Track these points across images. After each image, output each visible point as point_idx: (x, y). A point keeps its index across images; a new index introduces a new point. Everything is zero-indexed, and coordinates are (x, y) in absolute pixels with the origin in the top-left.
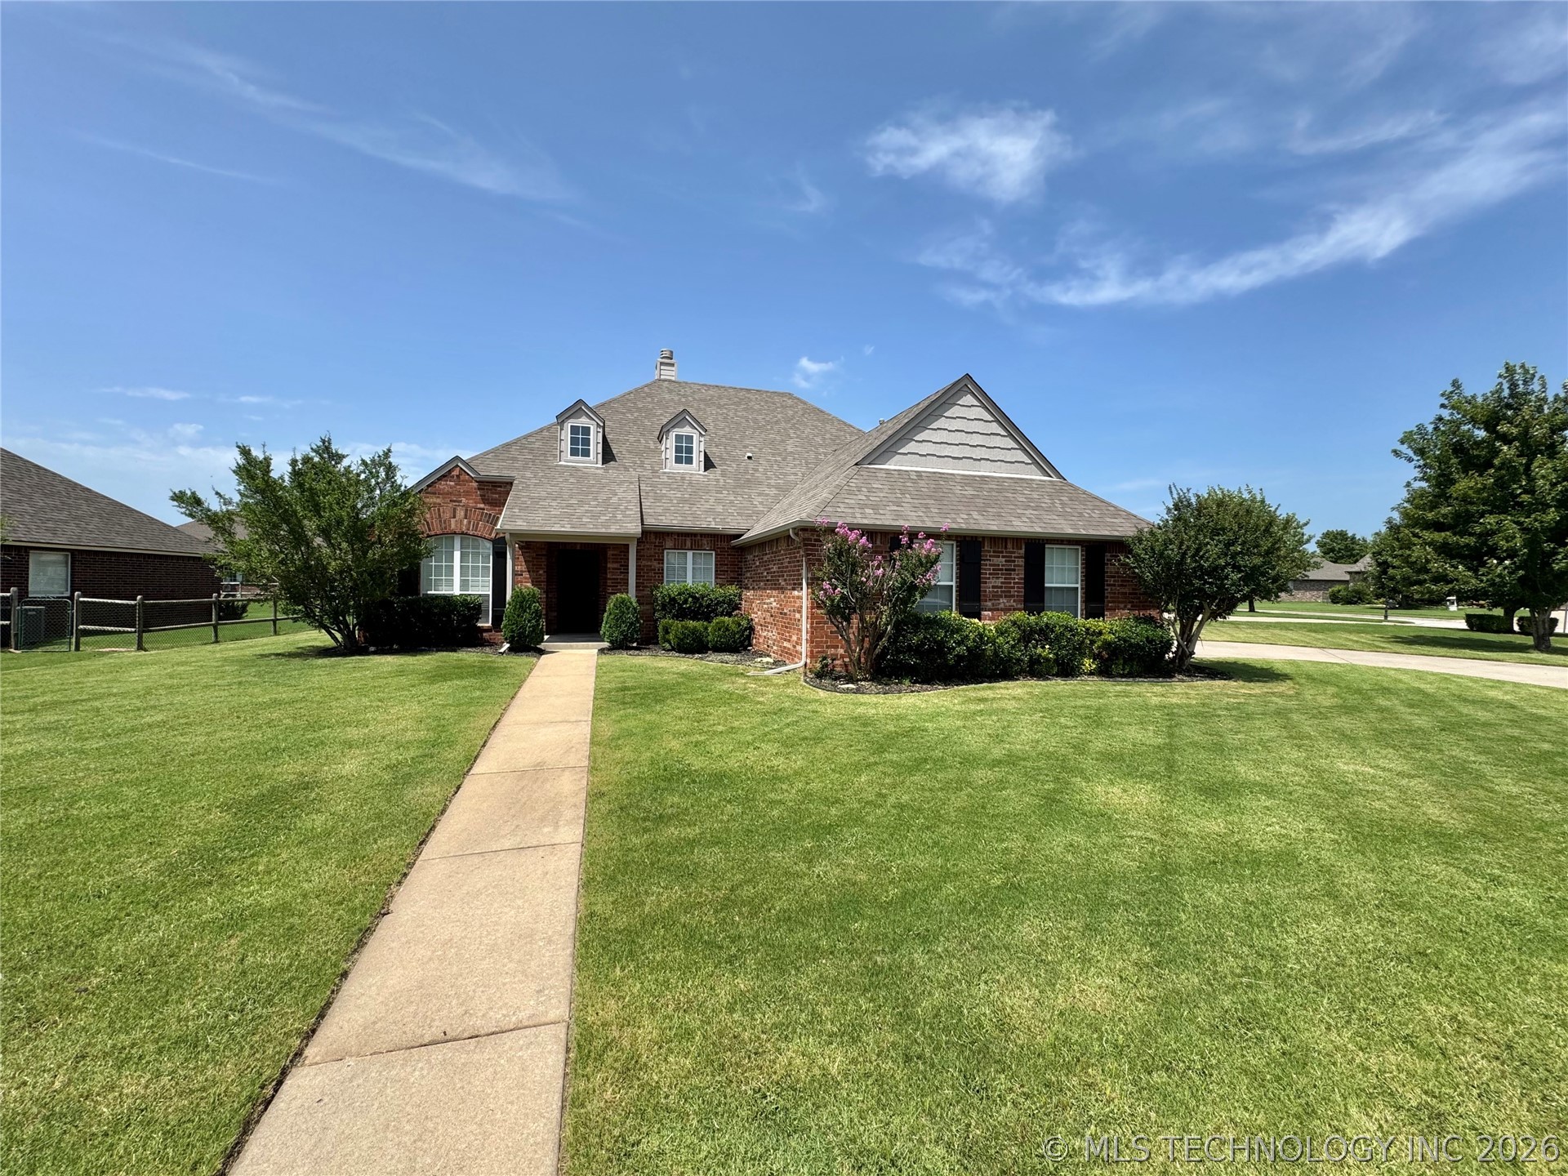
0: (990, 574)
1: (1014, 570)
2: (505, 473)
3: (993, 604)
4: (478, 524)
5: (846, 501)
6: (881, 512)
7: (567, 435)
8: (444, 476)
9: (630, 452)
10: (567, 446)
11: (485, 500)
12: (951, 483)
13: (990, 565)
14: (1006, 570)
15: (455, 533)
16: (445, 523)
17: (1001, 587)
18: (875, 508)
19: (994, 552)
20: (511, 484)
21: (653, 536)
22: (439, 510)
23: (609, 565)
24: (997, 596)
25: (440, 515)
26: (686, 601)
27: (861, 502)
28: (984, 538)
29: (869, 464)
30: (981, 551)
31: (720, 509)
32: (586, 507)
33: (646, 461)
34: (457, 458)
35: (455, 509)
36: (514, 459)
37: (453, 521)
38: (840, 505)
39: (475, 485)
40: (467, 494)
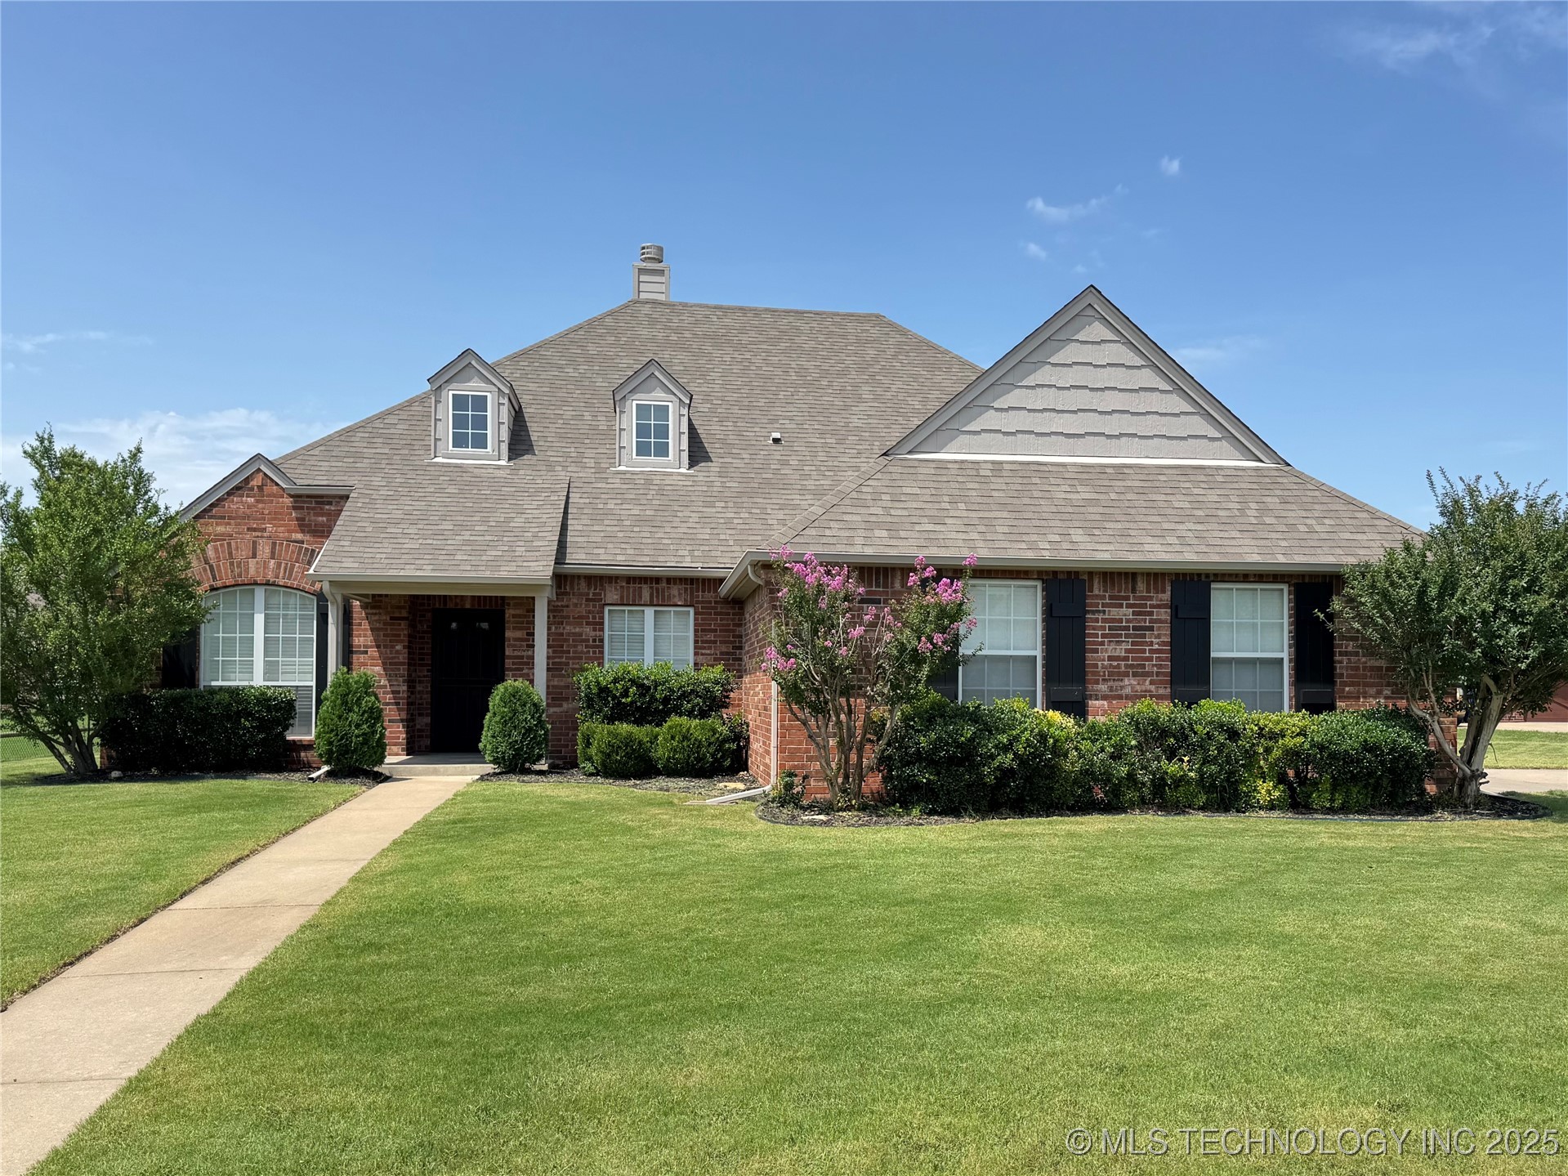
0: (1104, 636)
1: (1151, 629)
2: (339, 479)
3: (1111, 689)
4: (293, 567)
5: (846, 517)
6: (903, 534)
7: (447, 411)
8: (237, 488)
9: (561, 437)
10: (447, 430)
11: (303, 526)
12: (1053, 481)
13: (1104, 620)
14: (1135, 628)
15: (255, 584)
16: (239, 566)
17: (1126, 659)
18: (892, 529)
19: (1111, 598)
20: (348, 497)
21: (583, 584)
22: (229, 544)
23: (508, 634)
24: (1119, 674)
25: (230, 554)
26: (625, 694)
27: (873, 519)
28: (1091, 574)
29: (910, 452)
30: (1085, 597)
31: (705, 533)
32: (467, 536)
33: (589, 453)
34: (258, 457)
35: (254, 543)
36: (359, 456)
37: (252, 563)
38: (832, 524)
39: (288, 501)
40: (275, 517)
